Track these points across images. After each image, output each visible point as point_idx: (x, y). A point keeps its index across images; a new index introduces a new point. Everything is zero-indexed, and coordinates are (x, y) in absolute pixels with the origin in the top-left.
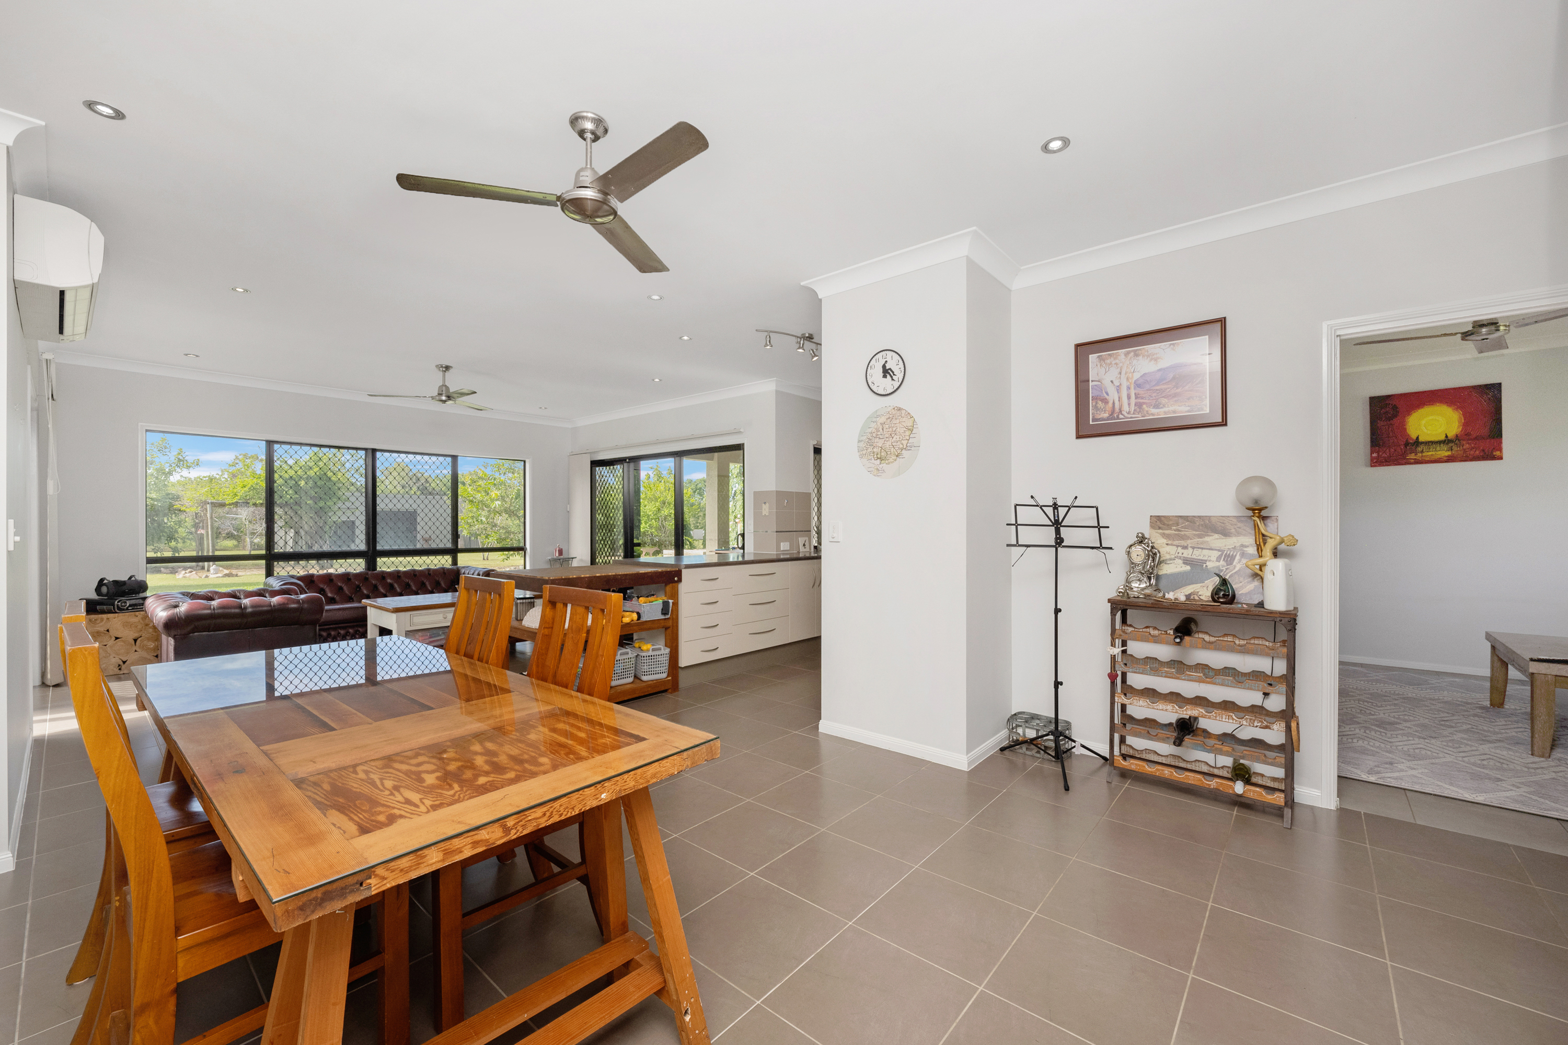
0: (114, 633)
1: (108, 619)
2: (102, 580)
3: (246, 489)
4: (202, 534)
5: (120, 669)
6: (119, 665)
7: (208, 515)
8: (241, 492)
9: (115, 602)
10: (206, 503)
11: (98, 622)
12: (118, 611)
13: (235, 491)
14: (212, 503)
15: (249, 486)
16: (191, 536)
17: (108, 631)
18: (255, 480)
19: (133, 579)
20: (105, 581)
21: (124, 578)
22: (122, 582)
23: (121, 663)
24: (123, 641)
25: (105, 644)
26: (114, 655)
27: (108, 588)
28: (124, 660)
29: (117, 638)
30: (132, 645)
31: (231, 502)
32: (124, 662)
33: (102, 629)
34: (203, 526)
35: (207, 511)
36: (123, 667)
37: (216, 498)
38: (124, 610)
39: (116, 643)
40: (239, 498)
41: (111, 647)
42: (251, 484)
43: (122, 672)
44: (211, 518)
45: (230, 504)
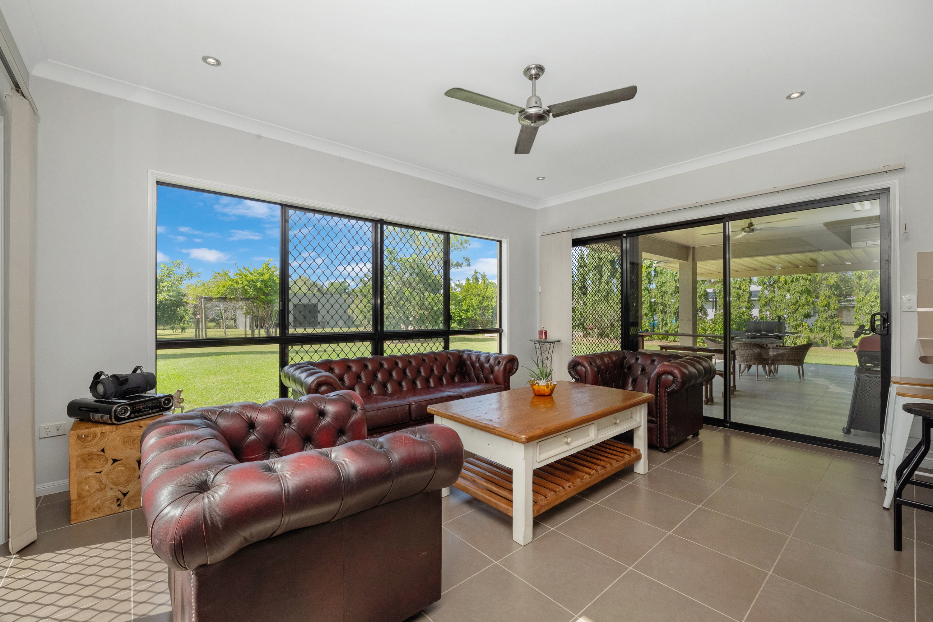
0: (111, 454)
1: (103, 433)
2: (97, 376)
3: (225, 288)
4: (198, 318)
5: (119, 505)
6: (118, 499)
7: (203, 306)
8: (222, 290)
9: (112, 408)
10: (201, 297)
11: (89, 439)
12: (117, 423)
13: (219, 289)
14: (205, 298)
15: (227, 286)
16: (191, 320)
17: (103, 450)
18: (230, 282)
19: (139, 371)
20: (103, 377)
21: (126, 370)
22: (122, 376)
23: (121, 496)
24: (123, 465)
25: (99, 470)
26: (112, 486)
27: (105, 388)
28: (125, 492)
29: (115, 461)
30: (135, 469)
31: (216, 297)
32: (125, 495)
33: (95, 450)
34: (199, 313)
35: (202, 303)
36: (124, 501)
37: (207, 294)
38: (124, 419)
39: (114, 469)
40: (221, 294)
41: (107, 474)
42: (228, 285)
43: (121, 510)
44: (205, 307)
45: (215, 299)
